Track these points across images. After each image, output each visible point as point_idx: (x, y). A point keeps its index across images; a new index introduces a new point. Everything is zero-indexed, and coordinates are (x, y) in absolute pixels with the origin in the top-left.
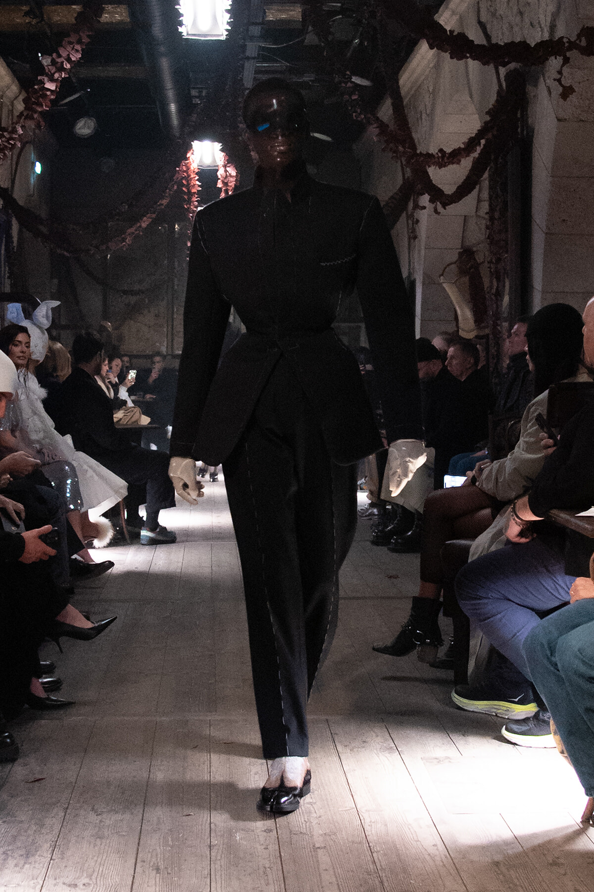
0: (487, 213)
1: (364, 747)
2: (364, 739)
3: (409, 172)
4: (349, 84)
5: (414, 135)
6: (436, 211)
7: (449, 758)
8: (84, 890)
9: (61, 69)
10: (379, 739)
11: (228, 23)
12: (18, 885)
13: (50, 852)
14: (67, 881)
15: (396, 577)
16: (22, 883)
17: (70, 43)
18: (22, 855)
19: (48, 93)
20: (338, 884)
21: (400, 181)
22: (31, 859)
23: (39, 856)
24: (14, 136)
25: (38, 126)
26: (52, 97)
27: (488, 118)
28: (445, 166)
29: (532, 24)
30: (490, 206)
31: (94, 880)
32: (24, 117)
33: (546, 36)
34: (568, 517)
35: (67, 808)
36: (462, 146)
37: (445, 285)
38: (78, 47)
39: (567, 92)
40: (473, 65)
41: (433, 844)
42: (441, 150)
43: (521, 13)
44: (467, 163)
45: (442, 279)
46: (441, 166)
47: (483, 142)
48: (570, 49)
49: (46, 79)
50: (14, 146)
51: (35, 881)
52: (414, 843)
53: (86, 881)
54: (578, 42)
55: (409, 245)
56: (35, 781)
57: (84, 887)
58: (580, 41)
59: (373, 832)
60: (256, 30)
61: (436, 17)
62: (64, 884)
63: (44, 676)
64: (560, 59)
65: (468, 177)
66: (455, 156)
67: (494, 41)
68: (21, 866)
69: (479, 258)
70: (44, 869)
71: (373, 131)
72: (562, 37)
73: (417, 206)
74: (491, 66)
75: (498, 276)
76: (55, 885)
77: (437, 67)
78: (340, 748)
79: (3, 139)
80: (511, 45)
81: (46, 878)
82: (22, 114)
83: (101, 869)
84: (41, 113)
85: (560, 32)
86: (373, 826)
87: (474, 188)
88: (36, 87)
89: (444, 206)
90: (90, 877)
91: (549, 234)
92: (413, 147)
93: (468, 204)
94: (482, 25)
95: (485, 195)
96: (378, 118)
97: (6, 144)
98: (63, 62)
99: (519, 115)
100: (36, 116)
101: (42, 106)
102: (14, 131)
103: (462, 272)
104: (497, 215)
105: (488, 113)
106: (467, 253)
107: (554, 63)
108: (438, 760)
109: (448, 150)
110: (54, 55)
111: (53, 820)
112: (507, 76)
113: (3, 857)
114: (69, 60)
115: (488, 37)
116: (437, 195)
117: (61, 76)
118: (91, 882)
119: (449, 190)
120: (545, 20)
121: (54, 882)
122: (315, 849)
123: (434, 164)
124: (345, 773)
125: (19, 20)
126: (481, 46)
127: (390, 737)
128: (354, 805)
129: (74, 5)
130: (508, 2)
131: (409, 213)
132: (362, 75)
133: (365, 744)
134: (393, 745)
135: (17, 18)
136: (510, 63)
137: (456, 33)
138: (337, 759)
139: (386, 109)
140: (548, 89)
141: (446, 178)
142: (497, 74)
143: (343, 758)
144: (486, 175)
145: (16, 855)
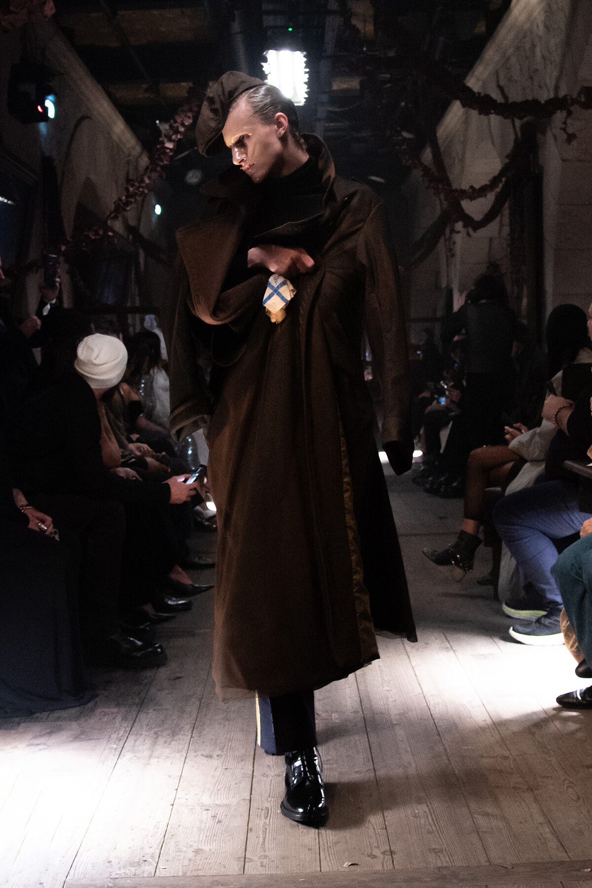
0: (508, 235)
2: (426, 642)
3: (445, 204)
4: (400, 138)
5: (451, 177)
6: (468, 235)
7: (491, 654)
8: (218, 760)
9: (177, 132)
10: (439, 641)
11: (306, 93)
12: (168, 757)
13: (190, 732)
14: (204, 753)
15: (445, 518)
16: (171, 755)
17: (183, 111)
18: (169, 735)
19: (168, 151)
20: (412, 752)
21: (439, 212)
22: (176, 738)
23: (182, 735)
24: (143, 185)
25: (160, 176)
26: (171, 154)
27: (507, 161)
28: (474, 199)
29: (540, 86)
30: (511, 229)
31: (225, 753)
32: (149, 170)
33: (552, 95)
35: (202, 699)
36: (488, 183)
38: (190, 114)
39: (571, 138)
41: (483, 719)
42: (472, 187)
43: (531, 78)
44: (491, 197)
46: (472, 198)
47: (504, 179)
48: (572, 104)
49: (165, 140)
50: (143, 192)
51: (180, 754)
52: (468, 720)
53: (219, 753)
54: (578, 99)
55: (447, 261)
56: (175, 679)
57: (218, 757)
58: (581, 97)
59: (437, 711)
60: (324, 98)
61: (465, 82)
62: (202, 755)
63: (178, 599)
64: (564, 114)
65: (493, 207)
66: (482, 192)
67: (511, 100)
68: (168, 742)
69: (503, 270)
70: (186, 745)
71: (417, 173)
72: (566, 96)
73: (453, 231)
74: (508, 122)
75: (517, 283)
76: (195, 756)
77: (466, 122)
79: (135, 188)
80: (526, 102)
81: (189, 752)
82: (147, 168)
83: (230, 744)
84: (163, 167)
85: (562, 93)
86: (436, 707)
87: (497, 216)
88: (158, 146)
90: (222, 749)
91: (557, 250)
92: (449, 185)
93: (492, 228)
94: (501, 89)
95: (506, 220)
96: (422, 164)
97: (136, 191)
98: (178, 127)
99: (531, 157)
100: (159, 169)
101: (163, 162)
102: (142, 181)
104: (516, 236)
105: (508, 156)
107: (559, 116)
108: (484, 656)
109: (477, 186)
110: (172, 121)
111: (192, 708)
112: (522, 127)
113: (155, 736)
114: (183, 125)
115: (505, 96)
116: (469, 222)
117: (177, 137)
118: (223, 754)
119: (478, 217)
120: (551, 83)
121: (195, 754)
122: (393, 725)
123: (466, 198)
124: (413, 667)
125: (140, 96)
126: (501, 104)
127: (447, 639)
128: (421, 692)
129: (183, 82)
130: (521, 70)
131: (447, 237)
132: (409, 131)
133: (427, 645)
134: (449, 646)
135: (139, 94)
136: (525, 116)
137: (482, 95)
138: (406, 657)
139: (427, 155)
140: (555, 137)
141: (475, 208)
142: (514, 126)
143: (411, 656)
144: (507, 205)
145: (165, 734)
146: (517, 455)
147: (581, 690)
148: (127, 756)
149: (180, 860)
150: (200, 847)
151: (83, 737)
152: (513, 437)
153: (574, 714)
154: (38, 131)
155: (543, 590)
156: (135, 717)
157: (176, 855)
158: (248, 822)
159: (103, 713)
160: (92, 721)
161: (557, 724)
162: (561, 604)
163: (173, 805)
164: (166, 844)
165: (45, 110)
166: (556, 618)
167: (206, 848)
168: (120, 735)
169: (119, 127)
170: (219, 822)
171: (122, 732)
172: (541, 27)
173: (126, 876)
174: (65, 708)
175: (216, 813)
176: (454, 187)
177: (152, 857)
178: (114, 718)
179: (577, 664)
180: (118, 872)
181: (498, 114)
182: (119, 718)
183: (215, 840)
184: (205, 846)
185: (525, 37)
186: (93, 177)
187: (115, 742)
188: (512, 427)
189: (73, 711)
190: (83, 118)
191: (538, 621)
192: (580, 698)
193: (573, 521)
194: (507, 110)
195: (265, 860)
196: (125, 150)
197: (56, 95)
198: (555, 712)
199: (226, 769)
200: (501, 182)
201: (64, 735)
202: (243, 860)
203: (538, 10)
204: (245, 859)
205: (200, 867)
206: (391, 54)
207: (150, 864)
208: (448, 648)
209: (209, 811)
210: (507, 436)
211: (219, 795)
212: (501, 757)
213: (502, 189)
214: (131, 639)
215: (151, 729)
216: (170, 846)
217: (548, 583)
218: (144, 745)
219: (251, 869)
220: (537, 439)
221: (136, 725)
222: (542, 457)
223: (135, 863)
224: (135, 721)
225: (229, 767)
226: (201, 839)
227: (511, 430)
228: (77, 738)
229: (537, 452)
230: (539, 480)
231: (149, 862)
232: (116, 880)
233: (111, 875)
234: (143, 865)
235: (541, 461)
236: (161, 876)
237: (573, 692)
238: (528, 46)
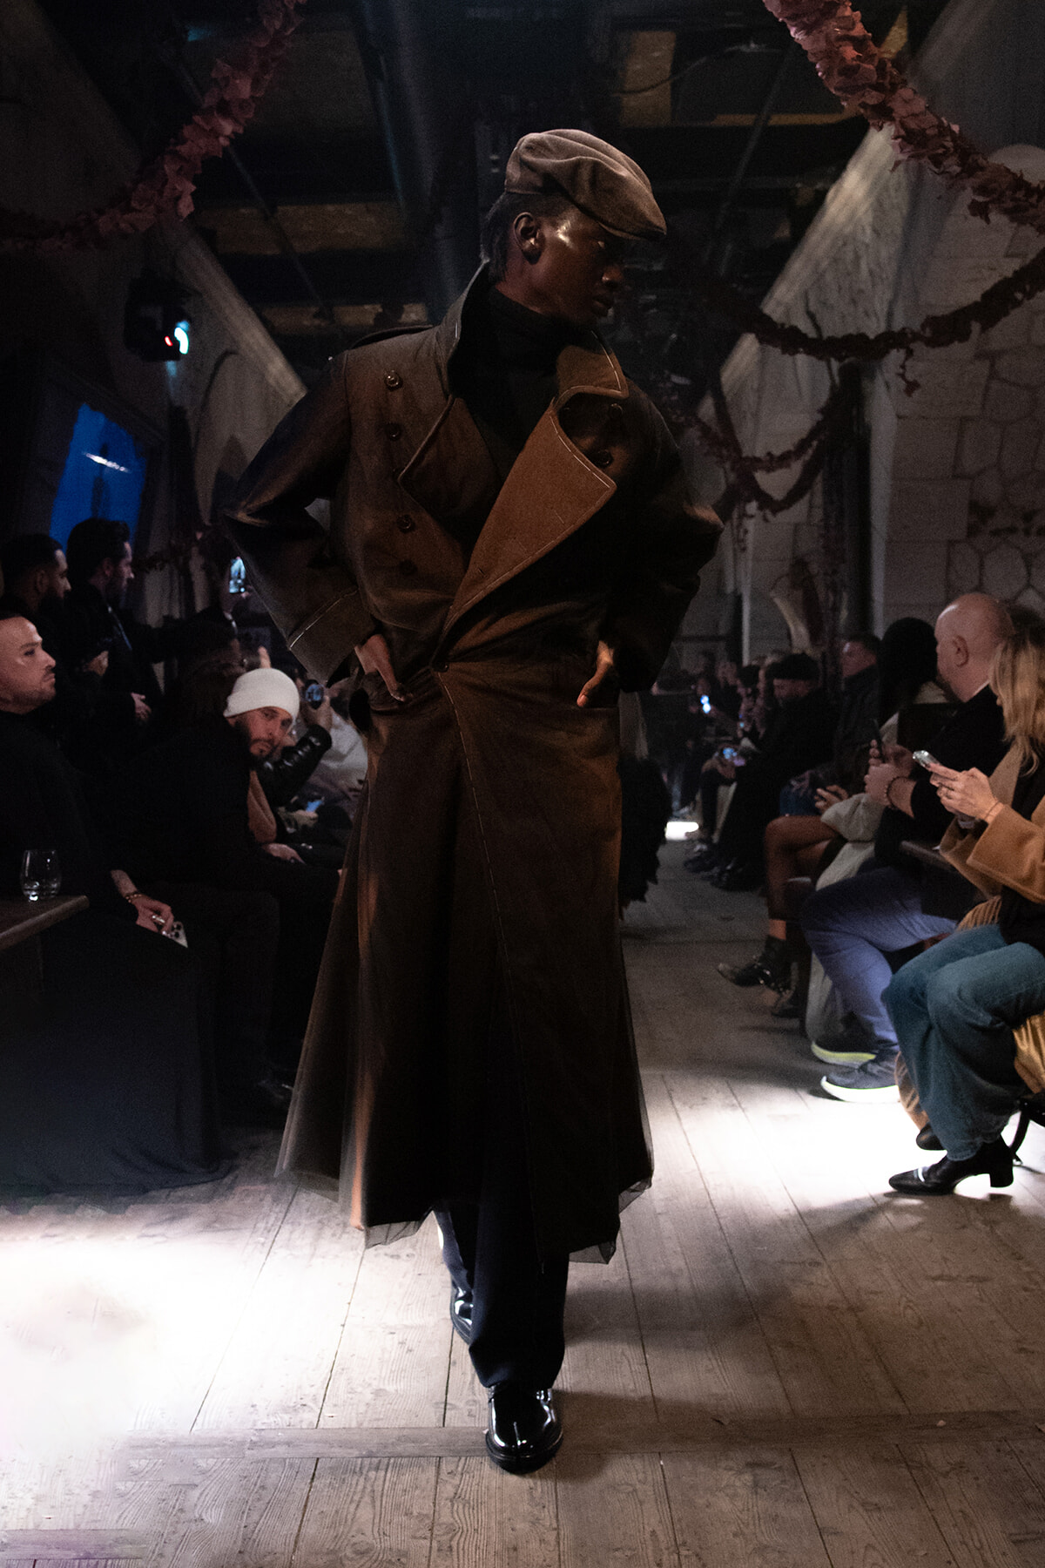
0: (821, 521)
1: (702, 1105)
2: (704, 1096)
3: (732, 477)
4: (669, 385)
5: (740, 438)
6: (766, 520)
7: (796, 1115)
8: (407, 1261)
10: (721, 1095)
12: (337, 1256)
14: (389, 1251)
16: (343, 1253)
18: (338, 1225)
20: (683, 1252)
21: (723, 487)
27: (819, 417)
28: (773, 470)
29: (867, 314)
30: (825, 512)
31: (418, 1251)
33: (882, 328)
34: (925, 851)
36: (792, 448)
37: (777, 601)
39: (911, 387)
40: (802, 359)
41: (784, 1209)
42: (769, 454)
43: (854, 302)
44: (797, 468)
45: (772, 594)
46: (769, 470)
47: (815, 443)
48: (914, 340)
51: (354, 1252)
52: (763, 1208)
53: (410, 1251)
54: (922, 333)
55: (735, 555)
57: (407, 1258)
58: (925, 332)
59: (718, 1196)
61: (762, 306)
62: (386, 1255)
64: (902, 353)
65: (800, 481)
66: (783, 460)
67: (826, 334)
68: (338, 1235)
69: (814, 568)
71: (693, 433)
72: (904, 329)
73: (744, 515)
74: (823, 363)
75: (834, 588)
76: (376, 1256)
77: (762, 363)
78: (678, 1105)
80: (848, 339)
83: (425, 1239)
85: (899, 324)
86: (718, 1189)
87: (805, 494)
89: (774, 512)
90: (414, 1246)
91: (889, 542)
92: (738, 450)
93: (799, 510)
94: (811, 316)
95: (819, 500)
96: (699, 421)
99: (854, 412)
103: (794, 586)
104: (832, 522)
105: (821, 411)
106: (800, 564)
107: (895, 356)
109: (777, 452)
112: (841, 370)
113: (319, 1226)
115: (817, 328)
116: (766, 501)
118: (414, 1253)
119: (778, 495)
120: (881, 308)
121: (376, 1253)
122: (657, 1215)
123: (762, 468)
124: (685, 1133)
125: (306, 323)
126: (813, 339)
127: (734, 1094)
128: (696, 1167)
129: (366, 304)
130: (840, 288)
131: (735, 524)
132: (682, 374)
133: (705, 1101)
134: (735, 1101)
135: (306, 320)
136: (846, 357)
137: (787, 326)
138: (674, 1118)
139: (707, 408)
140: (888, 385)
141: (776, 483)
142: (830, 368)
143: (681, 1115)
144: (819, 478)
145: (333, 1224)
146: (834, 831)
147: (924, 1169)
148: (280, 1253)
149: (353, 1405)
150: (382, 1387)
151: (217, 1225)
152: (829, 804)
153: (915, 1202)
154: (165, 371)
155: (871, 1025)
156: (290, 1198)
157: (348, 1398)
158: (451, 1352)
159: (246, 1192)
160: (230, 1203)
161: (890, 1215)
162: (896, 1044)
163: (343, 1326)
164: (333, 1382)
165: (176, 344)
166: (889, 1064)
167: (391, 1388)
168: (269, 1225)
169: (277, 366)
170: (410, 1351)
171: (272, 1220)
172: (869, 231)
173: (277, 1427)
174: (190, 1185)
175: (405, 1337)
176: (744, 455)
177: (315, 1399)
178: (261, 1200)
179: (918, 1132)
180: (266, 1421)
181: (808, 353)
182: (269, 1198)
183: (404, 1377)
184: (389, 1384)
185: (845, 244)
186: (239, 435)
187: (263, 1233)
188: (825, 790)
189: (203, 1188)
190: (227, 354)
191: (863, 1068)
192: (922, 1179)
193: (912, 925)
194: (820, 347)
195: (474, 1408)
196: (285, 399)
197: (190, 321)
198: (887, 1199)
199: (420, 1275)
200: (811, 446)
201: (189, 1224)
202: (443, 1406)
203: (863, 209)
204: (445, 1406)
205: (382, 1416)
206: (658, 267)
207: (311, 1410)
208: (733, 1105)
209: (394, 1335)
210: (820, 804)
211: (410, 1311)
212: (810, 1264)
213: (812, 456)
214: (287, 1087)
215: (313, 1215)
216: (340, 1384)
217: (878, 1014)
218: (303, 1239)
219: (454, 1419)
220: (861, 811)
221: (292, 1209)
222: (870, 836)
223: (289, 1407)
224: (291, 1203)
225: (423, 1272)
226: (383, 1375)
227: (825, 794)
228: (209, 1226)
229: (862, 831)
230: (865, 867)
231: (309, 1407)
232: (263, 1433)
233: (255, 1425)
234: (301, 1411)
235: (867, 842)
236: (327, 1427)
237: (912, 1172)
238: (850, 256)
